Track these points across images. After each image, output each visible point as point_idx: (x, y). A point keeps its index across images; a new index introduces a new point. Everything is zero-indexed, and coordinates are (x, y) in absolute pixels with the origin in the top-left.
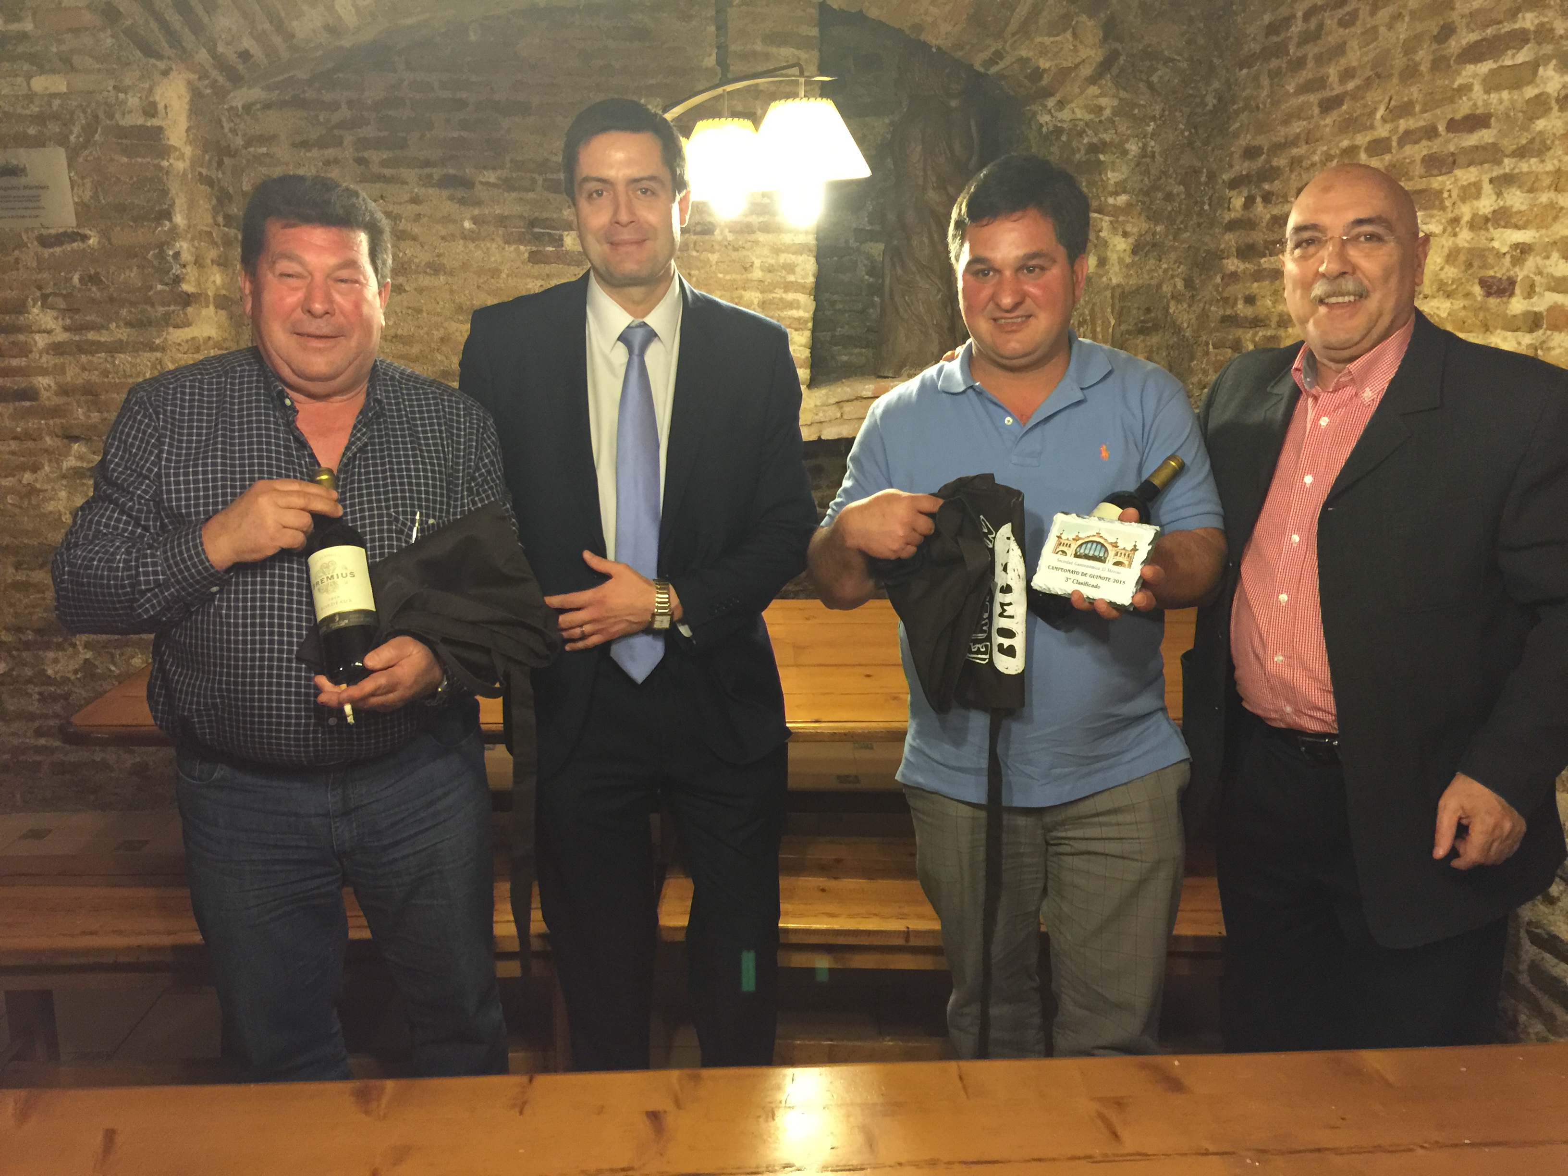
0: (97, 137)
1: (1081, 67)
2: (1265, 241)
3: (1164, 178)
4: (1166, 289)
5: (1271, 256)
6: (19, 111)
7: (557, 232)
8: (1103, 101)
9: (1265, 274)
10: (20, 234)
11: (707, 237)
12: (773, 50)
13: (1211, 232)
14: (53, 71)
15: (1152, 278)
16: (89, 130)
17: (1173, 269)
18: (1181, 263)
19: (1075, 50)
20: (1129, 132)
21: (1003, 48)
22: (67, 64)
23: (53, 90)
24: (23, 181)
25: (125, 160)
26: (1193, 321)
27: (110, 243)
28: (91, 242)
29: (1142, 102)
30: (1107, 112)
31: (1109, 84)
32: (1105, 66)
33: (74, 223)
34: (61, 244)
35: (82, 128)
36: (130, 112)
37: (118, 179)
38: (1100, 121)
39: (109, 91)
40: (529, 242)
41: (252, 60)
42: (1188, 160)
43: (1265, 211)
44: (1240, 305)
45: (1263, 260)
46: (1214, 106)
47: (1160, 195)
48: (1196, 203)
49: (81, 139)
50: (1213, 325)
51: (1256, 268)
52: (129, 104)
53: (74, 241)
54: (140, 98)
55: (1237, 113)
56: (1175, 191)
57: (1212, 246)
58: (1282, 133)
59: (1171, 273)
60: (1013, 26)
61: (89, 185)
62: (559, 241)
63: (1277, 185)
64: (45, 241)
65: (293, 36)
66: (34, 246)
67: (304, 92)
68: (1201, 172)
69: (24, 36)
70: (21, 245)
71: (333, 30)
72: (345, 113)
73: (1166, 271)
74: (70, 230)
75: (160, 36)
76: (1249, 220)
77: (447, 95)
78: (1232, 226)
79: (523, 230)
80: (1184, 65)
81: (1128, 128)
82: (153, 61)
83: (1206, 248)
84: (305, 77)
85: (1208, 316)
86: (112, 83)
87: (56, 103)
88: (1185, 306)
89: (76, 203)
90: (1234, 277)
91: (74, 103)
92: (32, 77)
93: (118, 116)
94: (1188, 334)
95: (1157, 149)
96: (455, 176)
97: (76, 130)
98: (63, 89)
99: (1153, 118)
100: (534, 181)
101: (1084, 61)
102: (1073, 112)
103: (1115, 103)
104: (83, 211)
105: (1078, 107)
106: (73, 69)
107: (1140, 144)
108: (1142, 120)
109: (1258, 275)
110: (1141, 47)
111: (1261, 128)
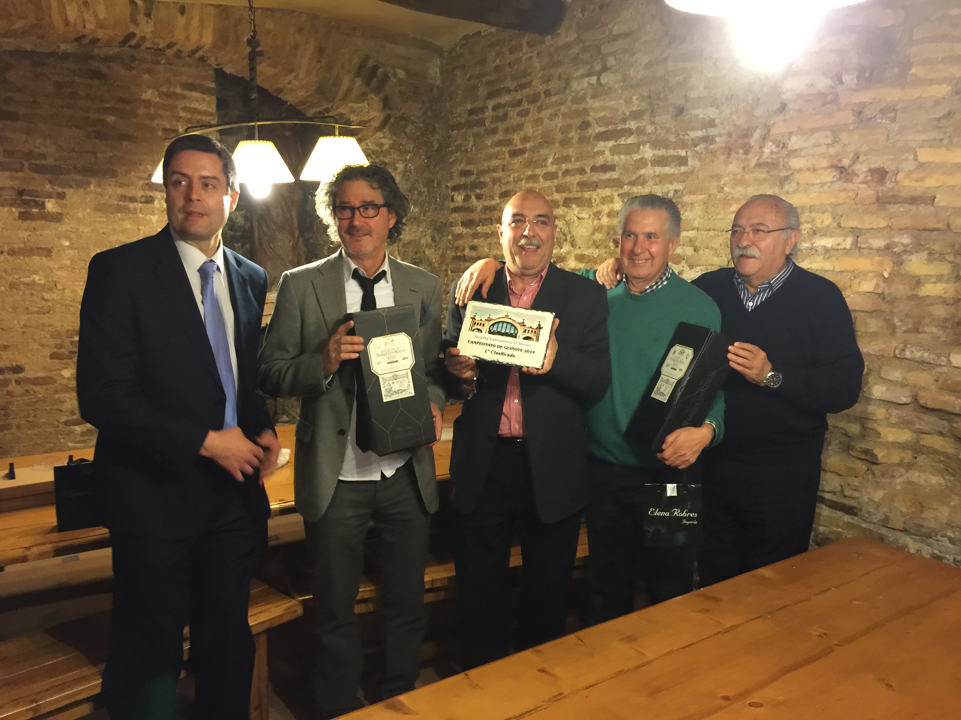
1: (371, 121)
2: (480, 219)
3: (417, 184)
4: (423, 241)
5: (483, 226)
7: (41, 199)
8: (384, 141)
9: (480, 235)
11: (150, 205)
12: (187, 93)
13: (442, 212)
15: (416, 236)
17: (425, 232)
18: (429, 228)
19: (368, 113)
20: (398, 158)
26: (438, 258)
29: (404, 143)
30: (386, 147)
31: (388, 132)
32: (386, 121)
38: (382, 151)
40: (20, 206)
42: (427, 175)
43: (479, 203)
44: (467, 251)
45: (478, 228)
46: (437, 148)
47: (416, 192)
48: (433, 197)
50: (449, 261)
51: (474, 232)
56: (422, 191)
57: (444, 220)
58: (486, 165)
60: (339, 96)
62: (42, 206)
63: (485, 191)
68: (434, 181)
73: (422, 232)
76: (469, 207)
78: (456, 210)
79: (14, 197)
80: (422, 125)
81: (397, 156)
83: (440, 220)
85: (445, 256)
88: (433, 251)
90: (460, 236)
94: (436, 265)
95: (412, 168)
99: (409, 152)
100: (22, 165)
101: (373, 118)
102: (367, 145)
103: (391, 142)
105: (371, 142)
107: (404, 165)
108: (405, 152)
109: (476, 235)
110: (400, 114)
111: (470, 161)
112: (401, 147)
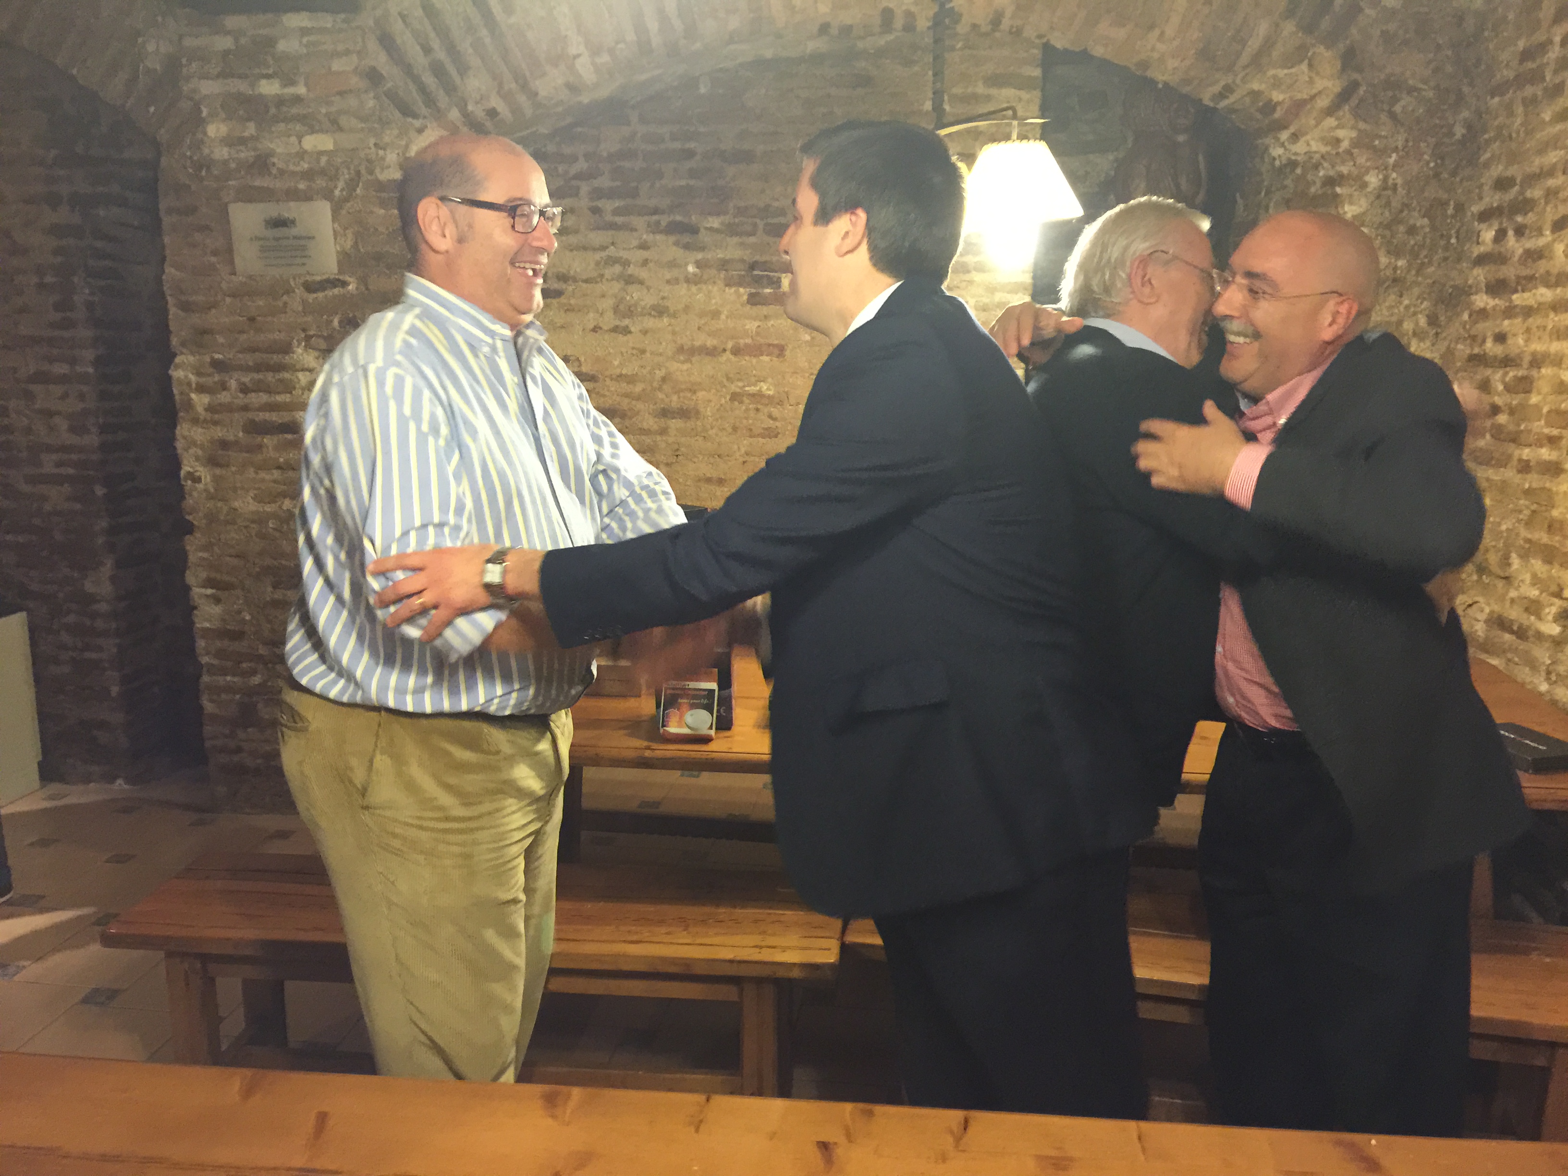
0: (358, 191)
1: (1317, 98)
2: (1518, 278)
3: (1406, 212)
4: (1408, 326)
5: (1523, 291)
6: (292, 167)
7: (776, 274)
8: (1341, 133)
9: (1518, 310)
10: (288, 281)
12: (994, 91)
13: (1458, 267)
14: (321, 131)
15: (1392, 315)
16: (352, 185)
17: (1415, 306)
18: (1424, 299)
19: (1311, 81)
20: (1368, 164)
21: (1234, 82)
22: (334, 125)
23: (321, 148)
24: (294, 231)
25: (382, 211)
27: (367, 289)
28: (350, 287)
29: (1383, 133)
30: (1345, 144)
31: (1348, 115)
32: (1344, 96)
33: (336, 271)
34: (324, 289)
35: (346, 183)
36: (389, 167)
37: (376, 230)
38: (1337, 154)
39: (370, 148)
40: (749, 285)
41: (498, 118)
42: (1432, 192)
43: (1517, 245)
44: (1489, 344)
45: (1514, 297)
46: (1463, 136)
47: (1402, 228)
48: (1442, 236)
49: (344, 193)
50: (1459, 364)
51: (1507, 304)
52: (388, 159)
53: (335, 287)
54: (398, 154)
55: (1488, 142)
56: (1418, 224)
57: (1459, 282)
58: (1537, 163)
59: (1412, 309)
60: (1245, 58)
61: (350, 235)
62: (777, 283)
63: (1531, 218)
64: (310, 287)
65: (536, 94)
66: (299, 292)
67: (545, 146)
68: (1448, 204)
69: (297, 99)
70: (289, 291)
71: (573, 88)
72: (582, 165)
73: (1407, 307)
74: (332, 277)
75: (418, 98)
76: (1500, 253)
77: (677, 145)
78: (1481, 260)
79: (743, 273)
80: (1431, 94)
81: (1367, 160)
82: (410, 120)
83: (1452, 283)
84: (546, 132)
85: (1453, 354)
86: (372, 141)
87: (324, 160)
88: (1428, 343)
89: (338, 252)
90: (1483, 314)
91: (339, 160)
92: (302, 136)
93: (377, 171)
95: (1399, 181)
96: (680, 222)
97: (341, 184)
98: (330, 146)
99: (1396, 149)
100: (755, 225)
101: (1320, 92)
102: (1308, 145)
103: (1354, 134)
104: (346, 260)
105: (1313, 139)
106: (341, 129)
107: (1381, 177)
108: (1382, 152)
109: (1510, 312)
110: (1383, 77)
111: (1513, 158)
112: (1377, 142)
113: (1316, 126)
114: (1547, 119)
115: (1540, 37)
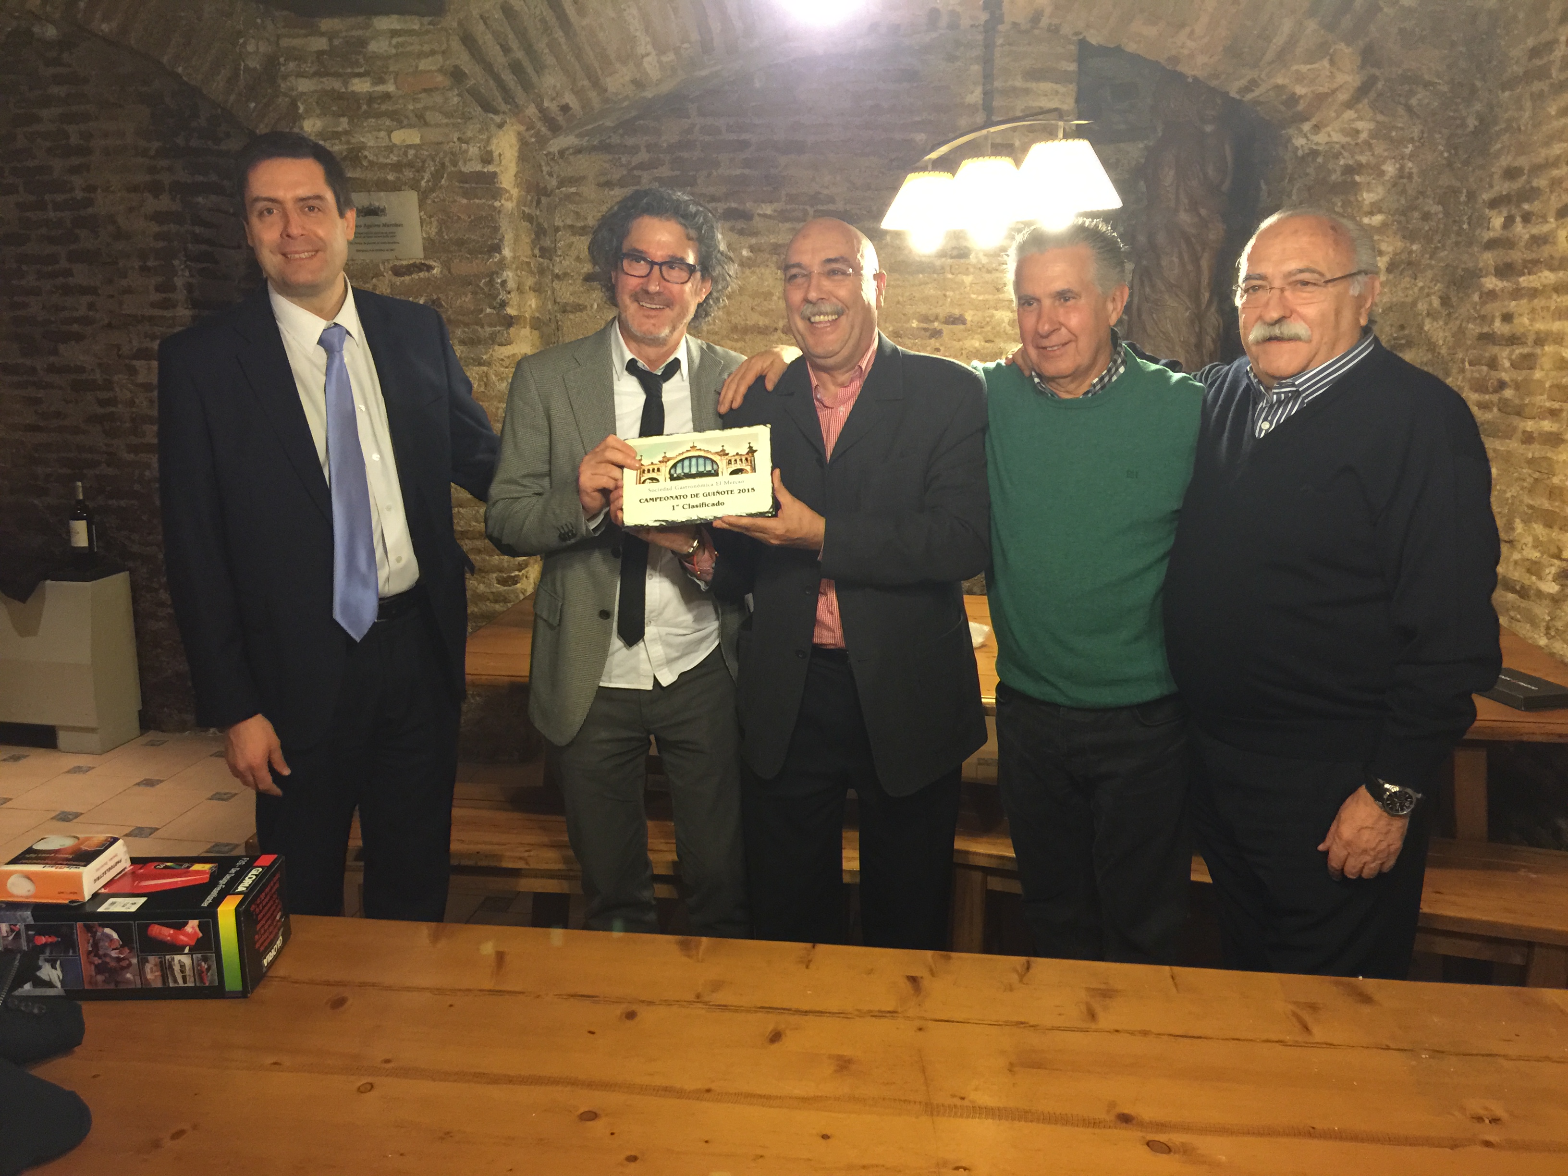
0: (443, 182)
1: (1338, 92)
2: (1525, 261)
3: (1421, 198)
4: (1422, 306)
5: (1529, 274)
6: (382, 160)
8: (1360, 125)
9: (1523, 292)
10: (378, 266)
11: (962, 261)
12: (1033, 85)
13: (1470, 250)
14: (411, 126)
15: (1406, 296)
16: (437, 176)
17: (1429, 288)
18: (1438, 281)
19: (1332, 76)
20: (1386, 154)
21: (1259, 76)
22: (421, 120)
23: (409, 142)
24: (383, 220)
25: (465, 201)
26: (1450, 339)
27: (450, 272)
28: (435, 271)
29: (1400, 125)
30: (1364, 136)
31: (1367, 108)
32: (1362, 91)
33: (422, 256)
34: (410, 274)
35: (431, 174)
36: (470, 160)
37: (459, 218)
38: (1357, 144)
39: (454, 143)
41: (570, 112)
42: (1446, 180)
43: (1525, 231)
44: (1497, 323)
45: (1521, 279)
46: (1476, 127)
47: (1416, 215)
48: (1455, 222)
49: (430, 184)
50: (1469, 342)
51: (1515, 286)
52: (470, 153)
53: (421, 270)
54: (480, 147)
55: (1499, 133)
56: (1433, 211)
57: (1470, 265)
58: (1543, 154)
59: (1426, 290)
60: (1270, 56)
61: (435, 224)
63: (1536, 206)
64: (397, 272)
65: (606, 90)
66: (389, 275)
67: (610, 137)
68: (1461, 192)
69: (387, 96)
70: (378, 275)
71: (638, 84)
72: (643, 156)
73: (1421, 289)
74: (418, 262)
75: (498, 94)
76: (1508, 239)
77: (733, 137)
78: (1491, 244)
80: (1445, 88)
81: (1385, 150)
82: (491, 115)
83: (1463, 266)
84: (612, 125)
85: (1464, 333)
86: (455, 137)
87: (411, 152)
88: (1441, 323)
89: (424, 238)
90: (1492, 295)
91: (426, 153)
92: (392, 131)
93: (460, 163)
94: (1444, 351)
95: (1415, 170)
96: (736, 209)
97: (427, 176)
98: (417, 141)
99: (1412, 140)
101: (1341, 86)
102: (1329, 136)
103: (1372, 126)
104: (430, 246)
105: (1334, 130)
106: (426, 124)
107: (1398, 166)
108: (1400, 142)
109: (1517, 293)
110: (1400, 72)
111: (1522, 149)
112: (1394, 134)
113: (1338, 117)
114: (1553, 113)
115: (1546, 36)
